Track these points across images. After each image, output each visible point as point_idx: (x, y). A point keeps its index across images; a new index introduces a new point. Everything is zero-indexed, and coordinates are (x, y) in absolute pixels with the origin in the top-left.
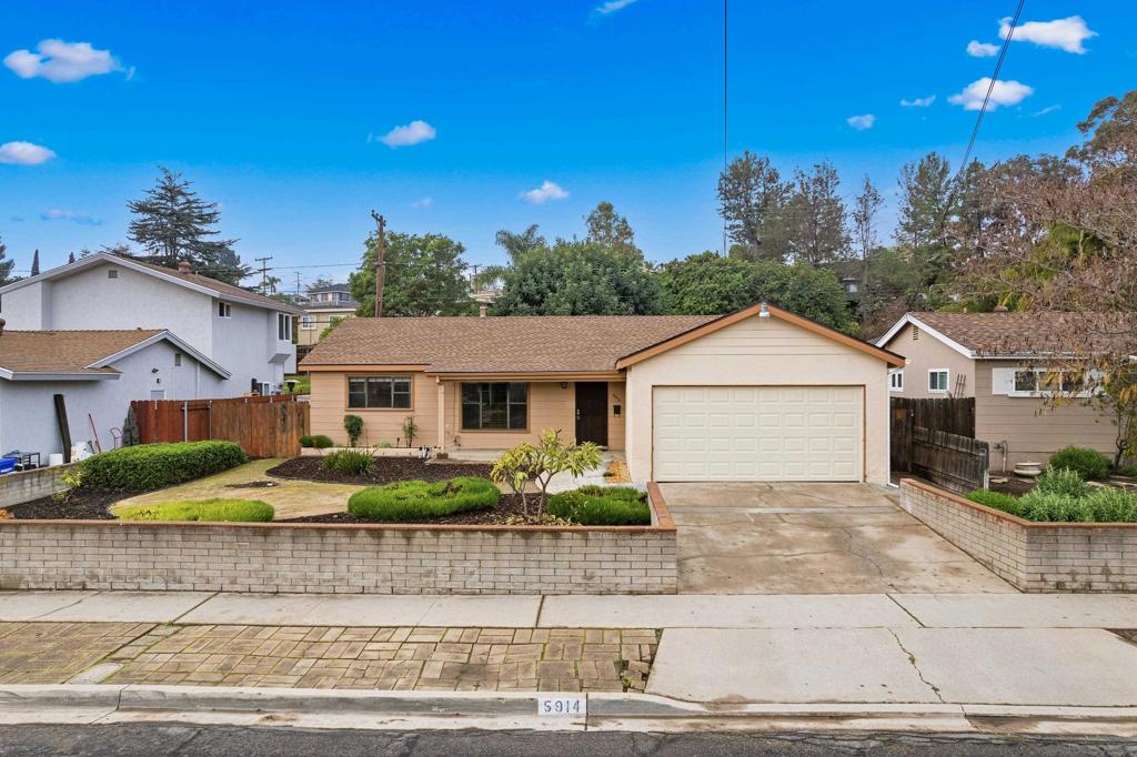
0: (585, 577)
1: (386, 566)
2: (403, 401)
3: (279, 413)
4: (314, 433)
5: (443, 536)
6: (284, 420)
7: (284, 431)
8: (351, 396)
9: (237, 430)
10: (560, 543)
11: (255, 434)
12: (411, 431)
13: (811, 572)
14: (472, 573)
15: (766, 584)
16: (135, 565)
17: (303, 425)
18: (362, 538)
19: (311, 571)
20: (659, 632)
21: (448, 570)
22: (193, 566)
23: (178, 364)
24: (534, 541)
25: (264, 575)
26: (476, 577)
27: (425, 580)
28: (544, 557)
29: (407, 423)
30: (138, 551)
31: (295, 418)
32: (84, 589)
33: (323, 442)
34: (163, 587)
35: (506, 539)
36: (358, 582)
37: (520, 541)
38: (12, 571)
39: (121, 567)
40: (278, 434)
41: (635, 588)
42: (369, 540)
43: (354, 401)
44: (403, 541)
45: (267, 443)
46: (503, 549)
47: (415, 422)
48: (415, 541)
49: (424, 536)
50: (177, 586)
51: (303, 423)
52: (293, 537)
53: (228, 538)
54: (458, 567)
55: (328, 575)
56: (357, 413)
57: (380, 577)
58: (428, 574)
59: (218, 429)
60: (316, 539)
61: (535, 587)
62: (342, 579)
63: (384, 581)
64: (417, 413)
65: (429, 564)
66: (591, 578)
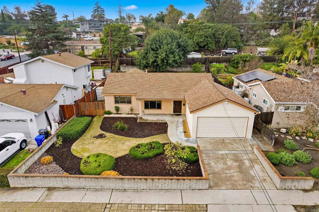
0: (190, 187)
1: (148, 185)
2: (129, 102)
3: (97, 104)
4: (106, 110)
5: (160, 180)
6: (98, 106)
7: (99, 109)
8: (115, 101)
9: (86, 108)
10: (185, 181)
11: (91, 110)
12: (132, 110)
13: (235, 180)
14: (166, 186)
15: (226, 185)
16: (94, 184)
17: (103, 108)
18: (143, 180)
19: (132, 185)
20: (207, 205)
21: (161, 186)
22: (107, 185)
23: (67, 90)
24: (179, 181)
25: (122, 186)
26: (167, 187)
27: (156, 187)
28: (181, 183)
29: (131, 108)
30: (94, 182)
31: (101, 106)
32: (84, 188)
33: (109, 113)
34: (100, 188)
35: (173, 181)
36: (142, 188)
37: (176, 181)
38: (68, 185)
39: (91, 185)
40: (97, 110)
41: (200, 189)
42: (144, 180)
43: (116, 102)
44: (152, 181)
45: (94, 112)
46: (173, 182)
47: (133, 108)
48: (154, 181)
49: (156, 180)
50: (104, 188)
51: (103, 107)
52: (128, 180)
53: (114, 180)
54: (163, 185)
55: (136, 186)
56: (118, 105)
57: (147, 187)
58: (157, 186)
59: (81, 108)
60: (133, 180)
61: (179, 189)
62: (139, 187)
63: (148, 187)
64: (133, 105)
65: (157, 185)
66: (191, 187)
